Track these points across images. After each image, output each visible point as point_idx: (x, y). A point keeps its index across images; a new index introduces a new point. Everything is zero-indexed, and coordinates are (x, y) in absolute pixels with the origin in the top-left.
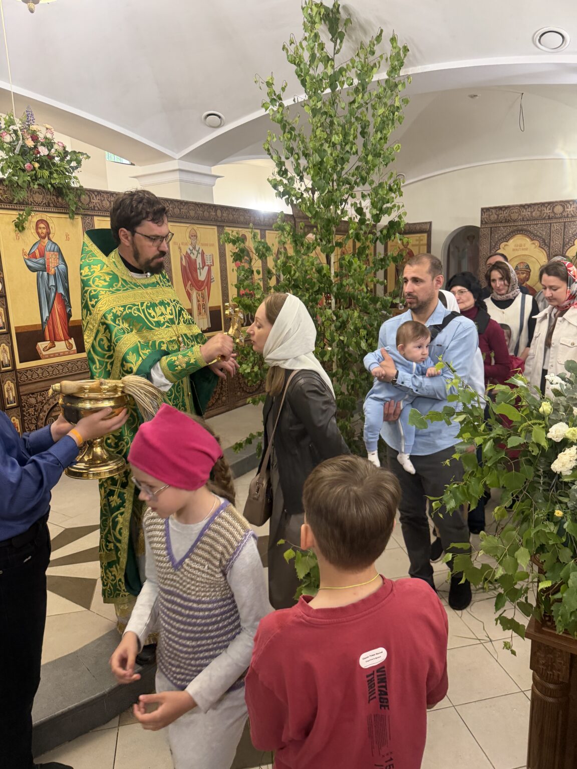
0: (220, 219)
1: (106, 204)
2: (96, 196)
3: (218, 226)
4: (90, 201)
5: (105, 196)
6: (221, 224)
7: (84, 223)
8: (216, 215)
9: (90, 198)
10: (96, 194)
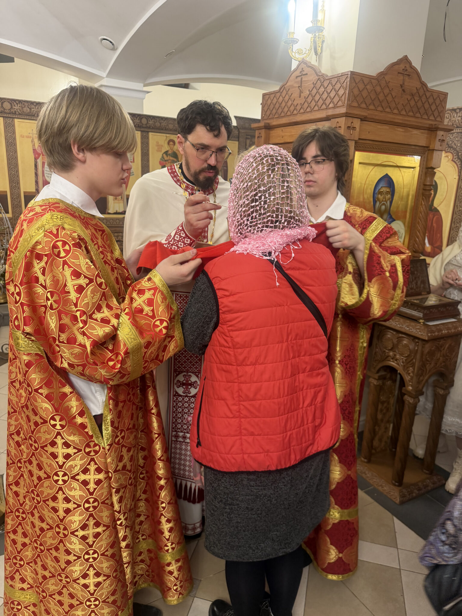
0: (144, 126)
1: (27, 110)
2: (17, 104)
3: (142, 131)
4: (12, 107)
5: (26, 104)
6: (146, 130)
7: (5, 123)
8: (141, 122)
9: (12, 105)
10: (17, 102)
